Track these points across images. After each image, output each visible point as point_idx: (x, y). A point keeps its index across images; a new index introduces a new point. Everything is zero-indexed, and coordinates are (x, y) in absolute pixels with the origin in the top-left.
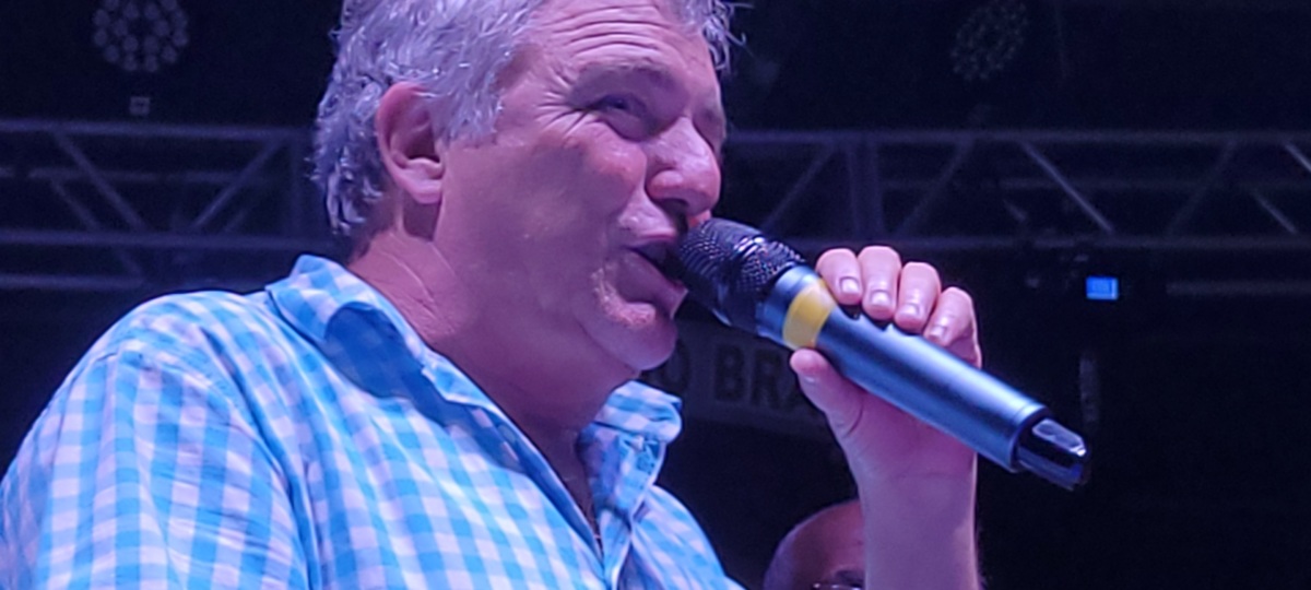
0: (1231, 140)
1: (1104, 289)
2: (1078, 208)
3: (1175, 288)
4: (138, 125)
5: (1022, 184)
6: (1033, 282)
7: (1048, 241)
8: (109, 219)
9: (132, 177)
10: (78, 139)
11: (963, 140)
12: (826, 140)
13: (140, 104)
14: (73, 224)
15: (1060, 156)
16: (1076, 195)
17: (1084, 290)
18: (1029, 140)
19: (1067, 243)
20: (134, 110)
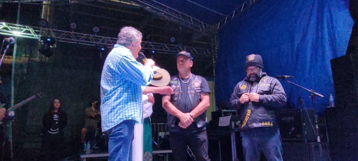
0: (161, 44)
1: (153, 52)
3: (157, 52)
5: (149, 45)
6: (149, 51)
7: (151, 49)
8: (93, 41)
9: (95, 39)
10: (92, 36)
11: (146, 42)
14: (91, 41)
15: (152, 44)
16: (152, 46)
18: (150, 43)
20: (95, 35)
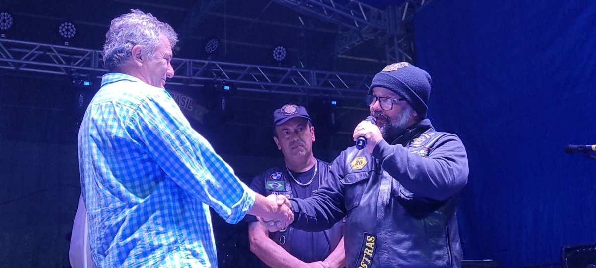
0: (249, 66)
1: (227, 88)
2: (224, 75)
3: (239, 89)
4: (66, 47)
5: (215, 70)
6: (216, 86)
7: (219, 79)
8: (61, 63)
9: (64, 55)
10: (55, 48)
11: (207, 62)
12: (184, 60)
13: (66, 43)
14: (54, 62)
15: (222, 66)
16: (224, 72)
17: (224, 88)
19: (221, 80)
20: (66, 44)
